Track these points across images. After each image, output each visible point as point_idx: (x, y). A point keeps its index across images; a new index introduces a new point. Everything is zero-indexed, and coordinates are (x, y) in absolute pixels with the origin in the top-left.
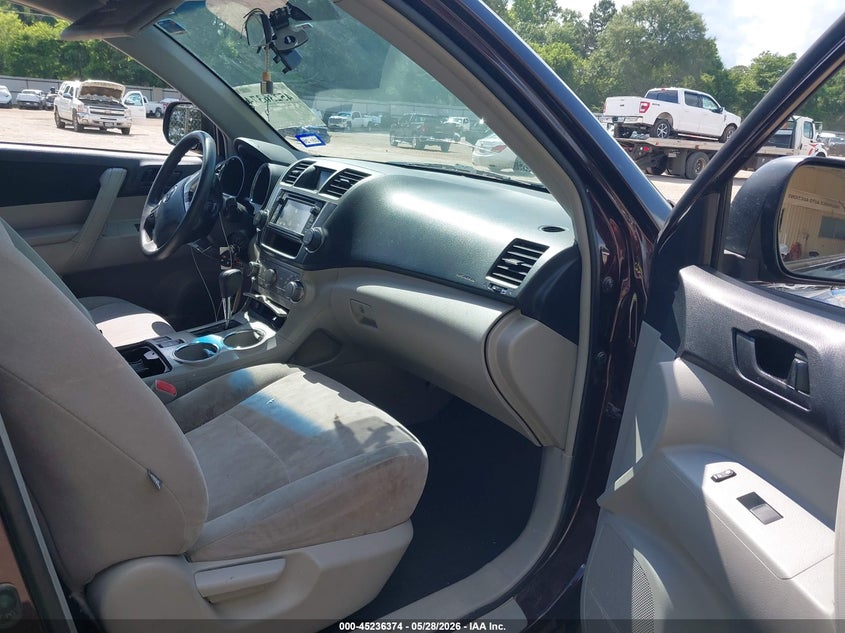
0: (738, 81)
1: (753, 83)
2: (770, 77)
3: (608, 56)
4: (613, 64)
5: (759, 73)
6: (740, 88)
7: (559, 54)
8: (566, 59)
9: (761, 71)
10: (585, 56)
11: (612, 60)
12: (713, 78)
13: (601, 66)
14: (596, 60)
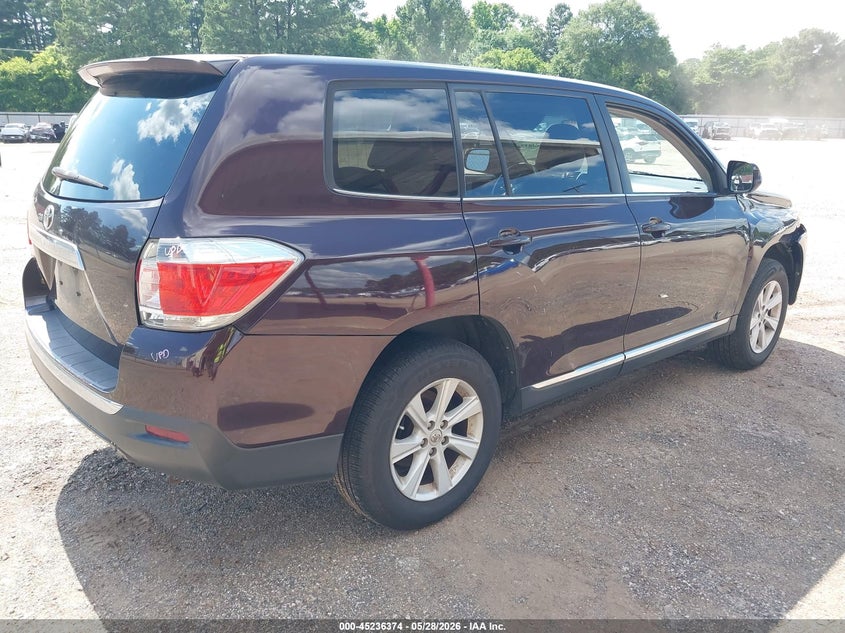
0: (694, 75)
1: (707, 76)
2: (723, 69)
3: (568, 58)
4: (574, 66)
5: (712, 66)
6: (695, 81)
7: (522, 59)
8: (529, 63)
9: (713, 64)
10: (546, 60)
11: (573, 61)
12: (669, 73)
13: (563, 68)
14: (558, 62)
